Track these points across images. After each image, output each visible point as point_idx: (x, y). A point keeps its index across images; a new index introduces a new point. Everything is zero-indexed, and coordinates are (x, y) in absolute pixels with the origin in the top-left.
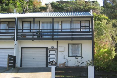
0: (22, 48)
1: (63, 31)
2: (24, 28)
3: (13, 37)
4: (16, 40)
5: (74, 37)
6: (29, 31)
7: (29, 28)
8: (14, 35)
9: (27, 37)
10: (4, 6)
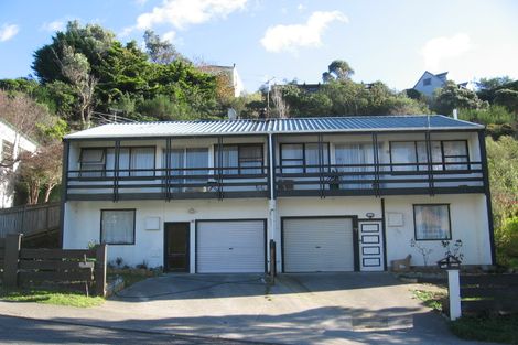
0: (283, 219)
1: (396, 169)
2: (285, 163)
3: (265, 188)
4: (275, 198)
5: (436, 185)
6: (300, 171)
7: (300, 163)
8: (268, 184)
9: (297, 187)
10: (142, 99)
